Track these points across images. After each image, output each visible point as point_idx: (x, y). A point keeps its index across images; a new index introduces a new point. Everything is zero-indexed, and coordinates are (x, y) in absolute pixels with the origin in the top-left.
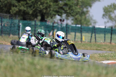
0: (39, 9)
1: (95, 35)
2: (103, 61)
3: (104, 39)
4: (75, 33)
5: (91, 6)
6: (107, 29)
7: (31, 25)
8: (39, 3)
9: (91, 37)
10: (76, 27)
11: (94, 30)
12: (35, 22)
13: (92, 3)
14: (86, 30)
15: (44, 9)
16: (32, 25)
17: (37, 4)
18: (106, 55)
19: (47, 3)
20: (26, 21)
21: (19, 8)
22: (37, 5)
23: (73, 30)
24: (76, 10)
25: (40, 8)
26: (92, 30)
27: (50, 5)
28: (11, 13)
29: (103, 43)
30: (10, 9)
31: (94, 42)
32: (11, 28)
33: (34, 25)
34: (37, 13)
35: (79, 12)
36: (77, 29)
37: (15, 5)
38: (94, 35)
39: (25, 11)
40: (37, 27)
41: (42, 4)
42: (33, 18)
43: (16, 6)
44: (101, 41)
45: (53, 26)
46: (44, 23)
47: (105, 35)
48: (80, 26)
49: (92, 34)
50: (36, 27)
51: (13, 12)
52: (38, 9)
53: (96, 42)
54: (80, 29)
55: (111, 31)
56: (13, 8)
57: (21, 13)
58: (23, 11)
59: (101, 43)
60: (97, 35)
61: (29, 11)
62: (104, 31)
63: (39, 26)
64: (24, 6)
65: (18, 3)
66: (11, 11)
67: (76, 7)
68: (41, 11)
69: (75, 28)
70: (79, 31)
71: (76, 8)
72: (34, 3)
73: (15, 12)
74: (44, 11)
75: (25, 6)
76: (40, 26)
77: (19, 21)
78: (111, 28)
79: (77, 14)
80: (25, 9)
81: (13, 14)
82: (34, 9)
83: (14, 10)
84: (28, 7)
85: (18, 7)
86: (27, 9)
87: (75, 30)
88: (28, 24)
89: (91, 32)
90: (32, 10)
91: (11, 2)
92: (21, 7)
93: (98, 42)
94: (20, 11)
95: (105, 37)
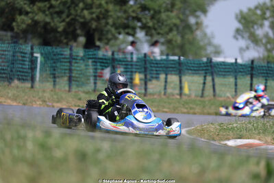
0: (82, 20)
1: (213, 80)
2: (229, 139)
3: (234, 90)
4: (166, 75)
5: (205, 12)
6: (241, 65)
7: (60, 56)
8: (81, 5)
9: (204, 83)
10: (167, 60)
11: (210, 68)
12: (71, 49)
13: (209, 5)
14: (192, 68)
15: (92, 19)
16: (63, 56)
17: (77, 8)
18: (235, 125)
19: (100, 5)
20: (49, 48)
21: (34, 17)
22: (76, 11)
23: (161, 67)
24: (169, 22)
25: (84, 17)
26: (204, 68)
27: (107, 11)
28: (16, 30)
29: (233, 98)
30: (14, 20)
31: (212, 97)
32: (13, 64)
33: (68, 56)
34: (75, 30)
35: (175, 25)
36: (170, 66)
37: (23, 10)
38: (209, 79)
39: (47, 24)
40: (76, 63)
41: (88, 7)
42: (65, 41)
43: (27, 13)
44: (228, 95)
45: (113, 60)
46: (90, 53)
47: (236, 79)
48: (176, 58)
49: (205, 77)
50: (74, 61)
51: (18, 26)
52: (78, 18)
53: (214, 95)
54: (177, 66)
55: (250, 69)
56: (19, 18)
57: (39, 29)
58: (42, 24)
59: (228, 97)
60: (218, 80)
61: (58, 24)
62: (234, 70)
63: (80, 60)
64: (44, 12)
65: (31, 6)
66: (14, 24)
67: (169, 13)
68: (85, 25)
69: (165, 62)
70: (175, 69)
71: (168, 16)
72: (68, 5)
73: (24, 26)
74: (94, 25)
75: (47, 13)
76: (82, 59)
77: (32, 49)
78: (250, 63)
79: (171, 30)
80: (48, 20)
81: (18, 31)
82: (68, 20)
83: (22, 21)
84: (55, 16)
85: (30, 15)
86: (52, 18)
87: (164, 69)
88: (55, 55)
89: (203, 72)
90: (63, 21)
91: (14, 4)
92: (36, 14)
93: (221, 97)
94: (36, 23)
95: (236, 85)
